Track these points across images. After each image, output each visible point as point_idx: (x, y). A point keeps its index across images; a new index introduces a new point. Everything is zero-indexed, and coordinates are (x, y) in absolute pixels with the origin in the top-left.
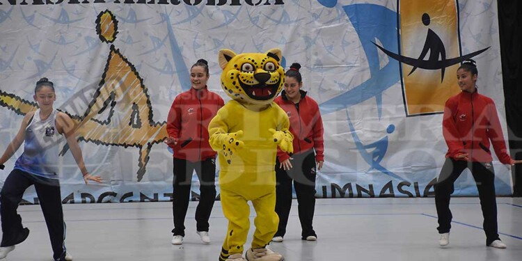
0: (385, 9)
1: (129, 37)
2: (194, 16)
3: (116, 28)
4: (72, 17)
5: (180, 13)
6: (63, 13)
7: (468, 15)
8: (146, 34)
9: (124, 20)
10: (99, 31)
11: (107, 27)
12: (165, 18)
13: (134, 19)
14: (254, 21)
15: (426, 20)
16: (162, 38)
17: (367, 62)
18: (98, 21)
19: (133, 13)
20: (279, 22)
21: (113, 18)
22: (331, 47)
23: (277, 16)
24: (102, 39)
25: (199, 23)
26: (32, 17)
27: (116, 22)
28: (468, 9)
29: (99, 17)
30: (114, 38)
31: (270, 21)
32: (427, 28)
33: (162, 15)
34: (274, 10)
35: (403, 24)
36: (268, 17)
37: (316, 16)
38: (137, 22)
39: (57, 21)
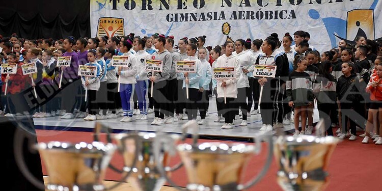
0: (340, 20)
1: (235, 33)
2: (260, 24)
3: (230, 29)
4: (215, 25)
5: (254, 23)
6: (212, 23)
7: (379, 21)
8: (241, 31)
9: (233, 26)
10: (223, 30)
11: (226, 29)
12: (248, 25)
13: (237, 26)
14: (283, 25)
15: (358, 24)
16: (247, 33)
17: (330, 42)
18: (222, 27)
19: (237, 23)
20: (294, 26)
21: (229, 25)
22: (315, 36)
23: (293, 23)
24: (224, 33)
25: (262, 26)
26: (202, 26)
27: (230, 27)
28: (379, 19)
29: (223, 25)
30: (229, 33)
31: (290, 26)
32: (358, 27)
33: (247, 23)
34: (292, 21)
35: (348, 26)
36: (289, 24)
37: (309, 23)
38: (238, 26)
39: (209, 27)
